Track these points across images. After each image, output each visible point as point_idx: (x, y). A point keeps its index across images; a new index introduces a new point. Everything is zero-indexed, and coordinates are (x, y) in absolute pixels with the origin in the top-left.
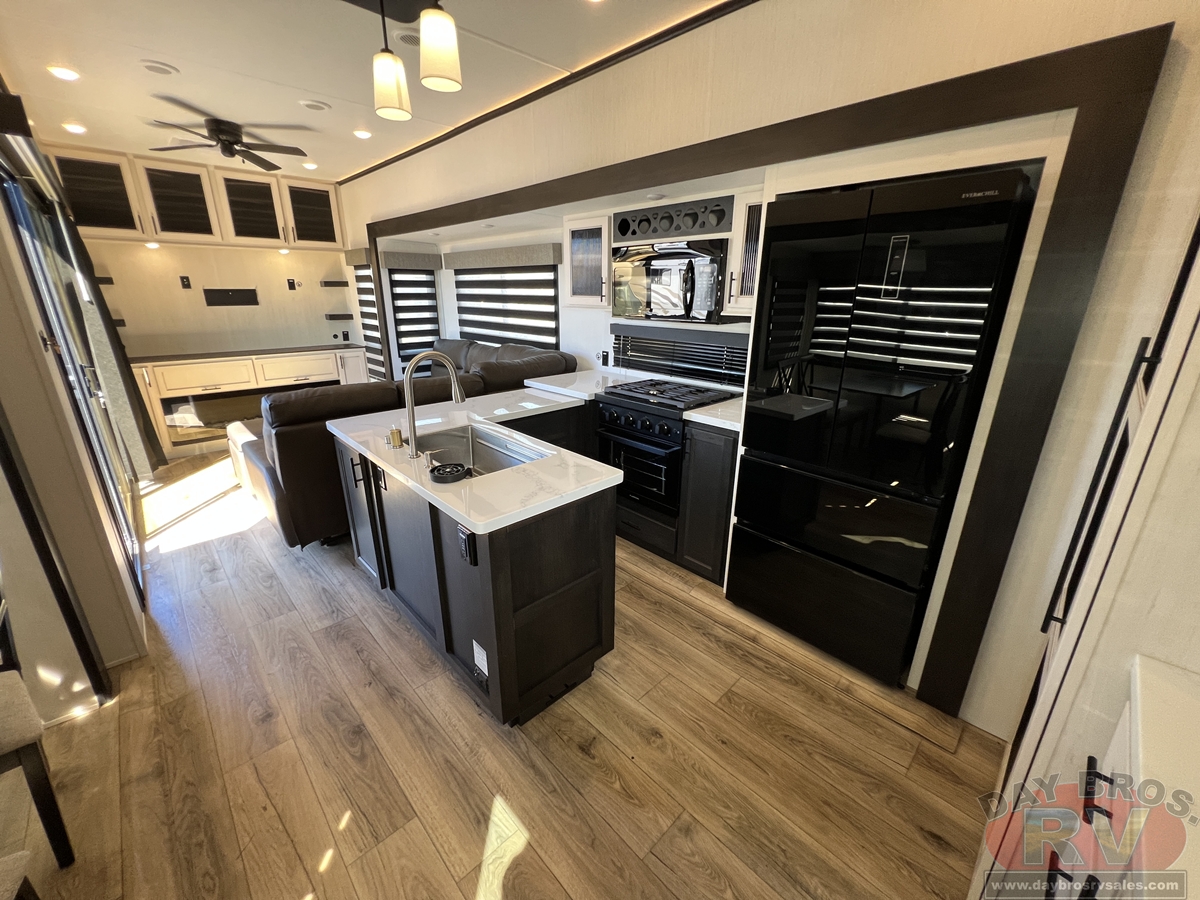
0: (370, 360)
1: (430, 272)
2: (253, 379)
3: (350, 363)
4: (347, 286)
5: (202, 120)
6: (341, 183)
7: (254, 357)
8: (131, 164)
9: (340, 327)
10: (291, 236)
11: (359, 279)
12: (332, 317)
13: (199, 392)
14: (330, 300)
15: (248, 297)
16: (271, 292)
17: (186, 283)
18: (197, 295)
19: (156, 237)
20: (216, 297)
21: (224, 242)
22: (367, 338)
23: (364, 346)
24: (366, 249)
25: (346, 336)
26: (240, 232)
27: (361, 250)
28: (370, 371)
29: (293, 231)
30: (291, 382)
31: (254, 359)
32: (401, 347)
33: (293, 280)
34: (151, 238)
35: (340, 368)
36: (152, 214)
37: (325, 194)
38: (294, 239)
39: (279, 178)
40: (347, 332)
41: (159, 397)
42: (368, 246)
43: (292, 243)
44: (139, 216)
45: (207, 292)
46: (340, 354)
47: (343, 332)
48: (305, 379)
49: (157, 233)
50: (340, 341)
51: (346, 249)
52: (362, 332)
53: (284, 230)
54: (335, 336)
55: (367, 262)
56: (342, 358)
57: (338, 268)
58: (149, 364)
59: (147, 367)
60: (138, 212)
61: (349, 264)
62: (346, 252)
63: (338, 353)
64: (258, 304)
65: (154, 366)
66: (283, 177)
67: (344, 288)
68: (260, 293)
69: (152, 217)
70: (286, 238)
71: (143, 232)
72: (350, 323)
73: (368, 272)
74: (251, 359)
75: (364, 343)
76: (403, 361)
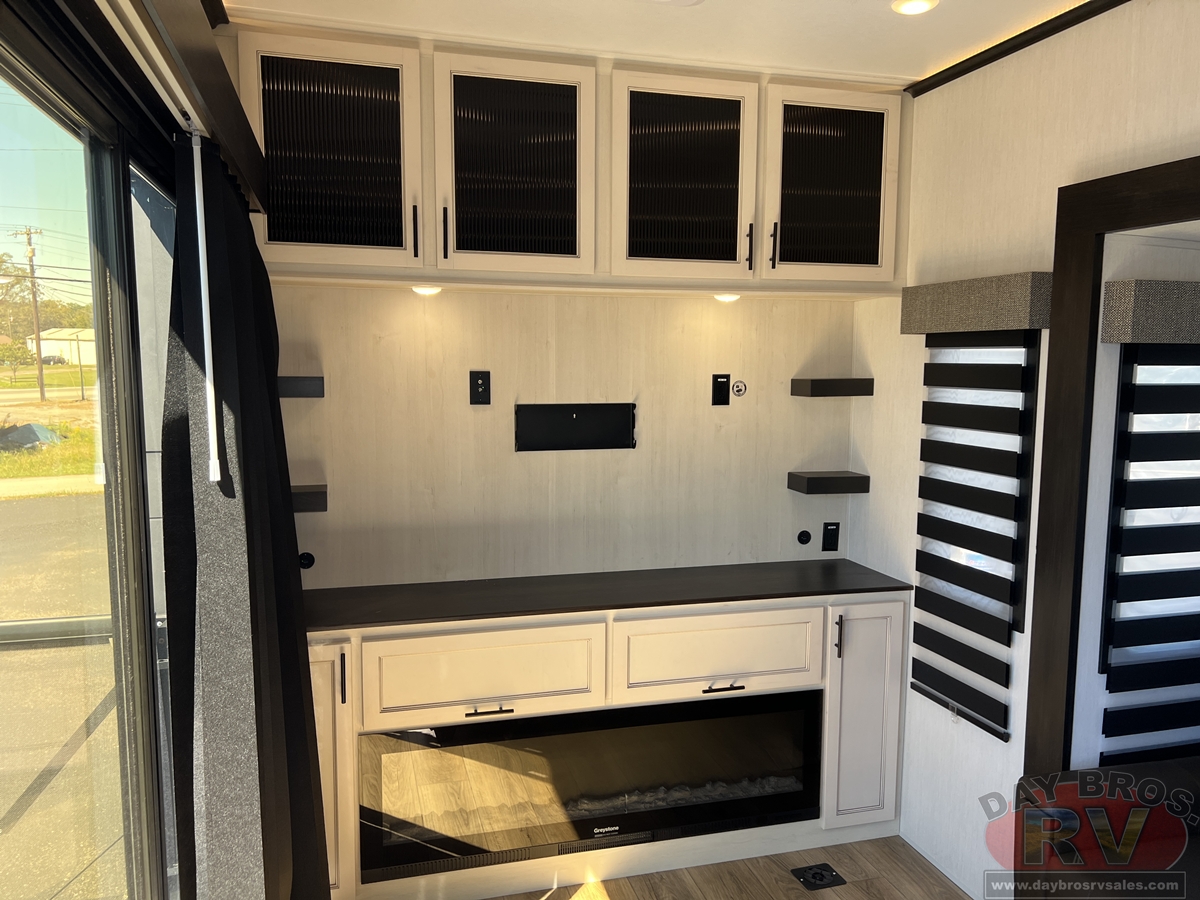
0: (923, 635)
2: (597, 685)
4: (870, 392)
6: (918, 89)
7: (611, 613)
8: (425, 68)
9: (821, 509)
10: (766, 246)
11: (936, 375)
13: (456, 716)
14: (808, 433)
16: (670, 413)
17: (480, 388)
18: (500, 418)
19: (443, 264)
20: (540, 427)
21: (597, 276)
23: (909, 588)
24: (1037, 277)
25: (831, 538)
26: (642, 243)
27: (1001, 282)
28: (921, 670)
29: (774, 235)
30: (693, 692)
31: (610, 622)
32: (1115, 633)
33: (727, 377)
34: (430, 271)
35: (832, 651)
36: (445, 200)
37: (874, 122)
38: (773, 260)
39: (764, 83)
40: (837, 525)
41: (359, 728)
42: (1048, 265)
43: (764, 269)
44: (415, 208)
45: (524, 413)
46: (840, 611)
47: (826, 525)
48: (733, 688)
49: (446, 256)
50: (814, 552)
51: (911, 283)
52: (912, 542)
53: (750, 235)
54: (804, 537)
55: (1031, 321)
56: (841, 623)
57: (844, 341)
58: (354, 633)
59: (347, 640)
60: (415, 198)
61: (907, 328)
62: (907, 293)
63: (834, 605)
64: (634, 447)
65: (366, 639)
66: (777, 79)
67: (854, 398)
68: (641, 415)
69: (445, 210)
70: (750, 259)
71: (416, 255)
72: (851, 499)
73: (1015, 356)
74: (604, 620)
75: (914, 578)
76: (1111, 687)
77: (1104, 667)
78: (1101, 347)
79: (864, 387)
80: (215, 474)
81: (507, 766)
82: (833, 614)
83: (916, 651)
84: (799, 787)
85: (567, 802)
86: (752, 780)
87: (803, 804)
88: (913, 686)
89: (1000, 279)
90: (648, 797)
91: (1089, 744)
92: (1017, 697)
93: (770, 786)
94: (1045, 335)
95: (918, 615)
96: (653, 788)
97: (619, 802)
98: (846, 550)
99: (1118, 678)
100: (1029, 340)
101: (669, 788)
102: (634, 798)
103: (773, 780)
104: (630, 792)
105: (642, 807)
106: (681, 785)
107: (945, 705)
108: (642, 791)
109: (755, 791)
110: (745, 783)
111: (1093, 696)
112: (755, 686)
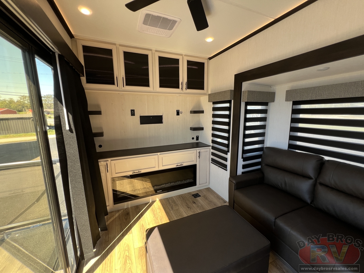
0: (213, 154)
1: (266, 104)
2: (157, 166)
3: (202, 155)
6: (210, 58)
7: (159, 153)
8: (117, 49)
10: (185, 86)
11: (215, 109)
13: (131, 173)
14: (193, 120)
15: (158, 119)
16: (169, 117)
17: (133, 113)
18: (137, 119)
19: (123, 89)
20: (146, 120)
21: (154, 91)
22: (213, 142)
23: (211, 146)
24: (231, 90)
25: (197, 138)
26: (162, 85)
27: (225, 92)
28: (213, 160)
29: (186, 84)
30: (174, 166)
31: (159, 155)
32: (244, 152)
33: (179, 110)
34: (120, 90)
35: (198, 157)
36: (123, 76)
37: (203, 64)
38: (186, 89)
39: (183, 56)
40: (198, 136)
41: (111, 177)
42: (233, 89)
43: (185, 90)
44: (117, 77)
45: (142, 117)
46: (199, 150)
47: (197, 136)
48: (181, 165)
49: (123, 87)
50: (195, 141)
51: (210, 93)
52: (211, 138)
53: (182, 84)
54: (193, 138)
55: (230, 99)
56: (199, 153)
57: (199, 104)
58: (109, 159)
59: (108, 161)
60: (117, 75)
61: (209, 101)
62: (210, 95)
63: (198, 150)
64: (162, 123)
65: (111, 160)
66: (185, 55)
67: (201, 114)
68: (163, 117)
69: (123, 78)
70: (182, 88)
71: (117, 86)
72: (201, 131)
73: (227, 105)
74: (158, 155)
75: (211, 144)
76: (244, 161)
77: (242, 158)
78: (242, 103)
79: (202, 112)
80: (67, 128)
81: (143, 181)
82: (198, 151)
83: (212, 157)
84: (193, 181)
85: (153, 187)
86: (185, 180)
87: (194, 183)
88: (211, 163)
89: (225, 91)
90: (167, 185)
91: (240, 171)
92: (228, 163)
93: (188, 181)
94: (233, 101)
95: (212, 151)
96: (168, 183)
97: (162, 186)
98: (200, 141)
99: (245, 159)
100: (229, 102)
101: (170, 183)
102: (164, 185)
103: (188, 180)
104: (164, 184)
105: (166, 187)
106: (172, 182)
107: (217, 165)
108: (166, 184)
109: (185, 182)
110: (184, 181)
111: (241, 163)
112: (185, 165)
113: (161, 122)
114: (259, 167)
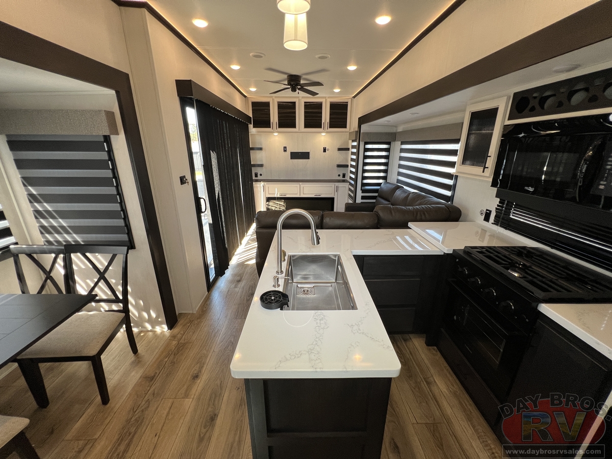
0: (349, 189)
1: (389, 143)
2: (298, 193)
3: (340, 189)
4: (348, 150)
5: (286, 76)
6: (353, 98)
7: (301, 183)
8: (273, 101)
9: (342, 171)
10: (327, 126)
11: (353, 147)
12: (339, 166)
14: (340, 158)
15: (305, 156)
16: (316, 154)
17: (285, 149)
18: (288, 154)
20: (295, 156)
21: (300, 131)
22: (350, 177)
23: (349, 182)
25: (344, 176)
26: (306, 126)
28: (349, 195)
29: (328, 124)
30: (314, 196)
31: (300, 185)
32: (363, 185)
33: (325, 148)
34: (275, 131)
35: (336, 191)
36: (277, 120)
37: (346, 104)
38: (328, 128)
39: (327, 99)
40: (345, 173)
42: (357, 130)
43: (326, 129)
44: (272, 122)
45: (292, 153)
46: (337, 185)
47: (343, 174)
48: (319, 196)
49: (277, 129)
50: (341, 178)
51: (350, 131)
53: (324, 124)
54: (339, 175)
55: (356, 138)
56: (337, 187)
57: (347, 141)
58: (265, 183)
60: (272, 120)
62: (350, 133)
64: (310, 159)
66: (329, 98)
68: (311, 153)
69: (277, 122)
70: (324, 128)
71: (273, 129)
73: (356, 144)
76: (362, 193)
77: (361, 189)
78: (361, 142)
83: (349, 192)
88: (349, 198)
91: (359, 200)
95: (349, 187)
98: (346, 178)
99: (363, 191)
100: (356, 140)
111: (359, 194)
112: (323, 196)
113: (308, 158)
114: (374, 201)
